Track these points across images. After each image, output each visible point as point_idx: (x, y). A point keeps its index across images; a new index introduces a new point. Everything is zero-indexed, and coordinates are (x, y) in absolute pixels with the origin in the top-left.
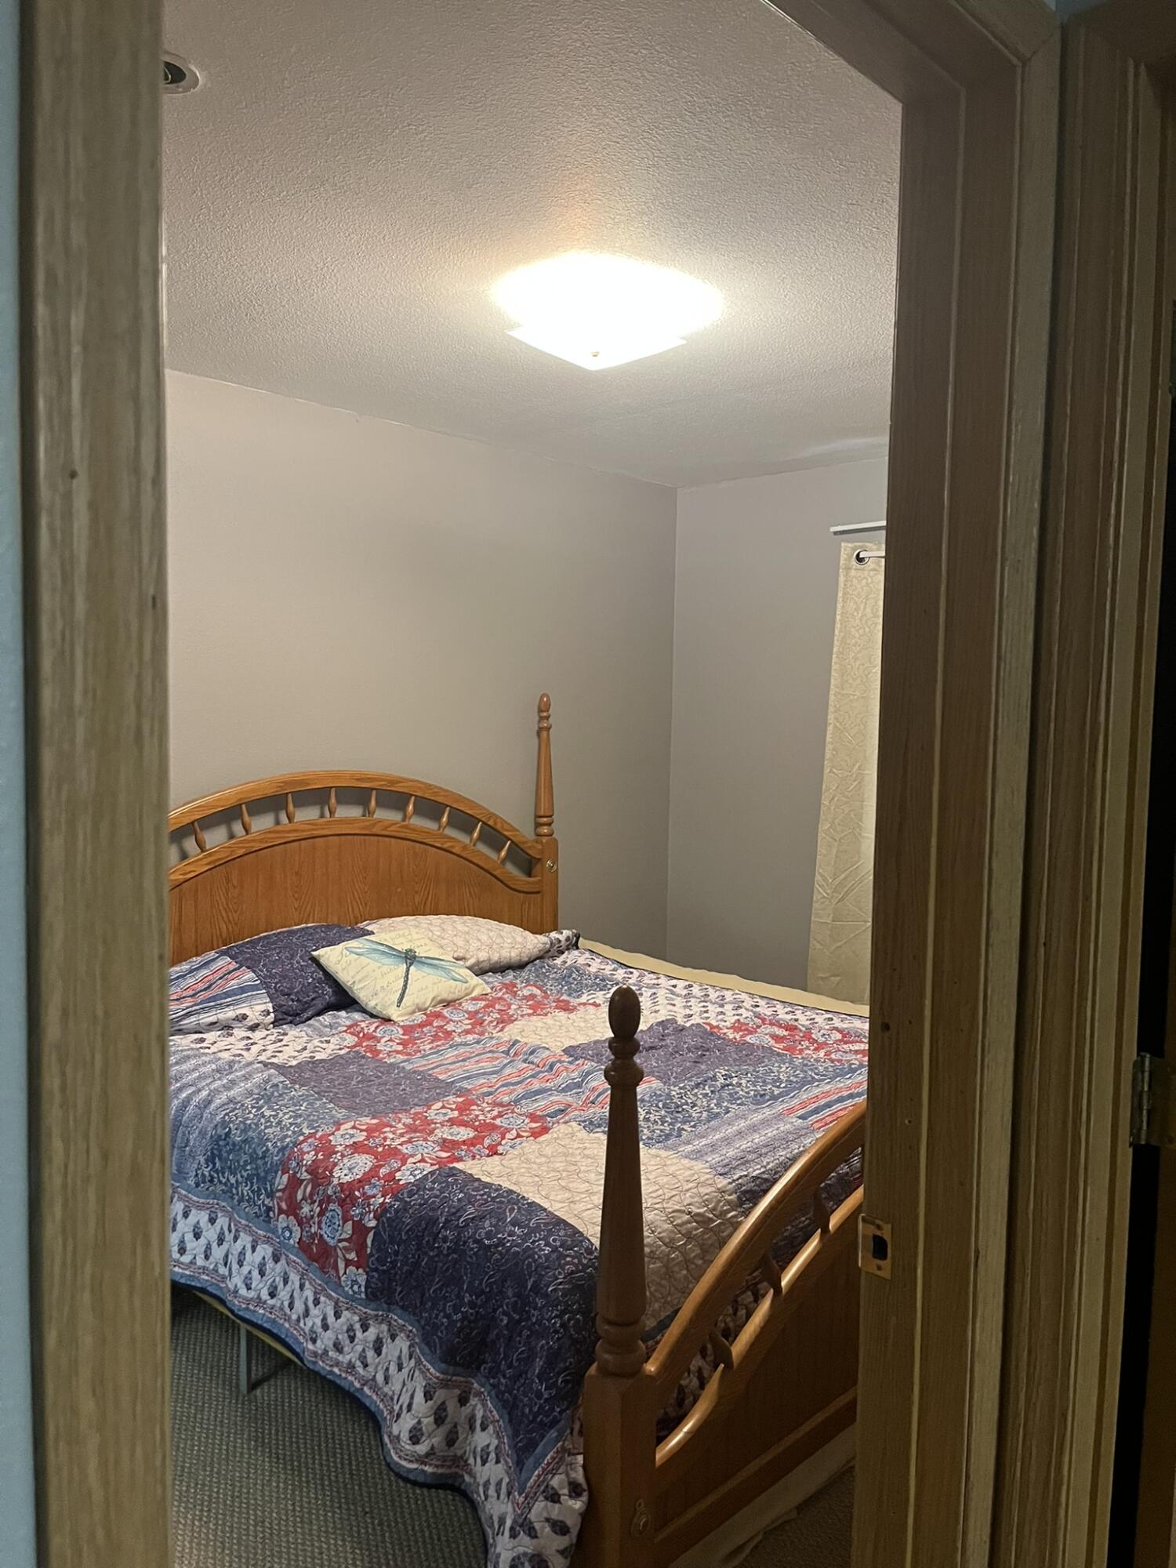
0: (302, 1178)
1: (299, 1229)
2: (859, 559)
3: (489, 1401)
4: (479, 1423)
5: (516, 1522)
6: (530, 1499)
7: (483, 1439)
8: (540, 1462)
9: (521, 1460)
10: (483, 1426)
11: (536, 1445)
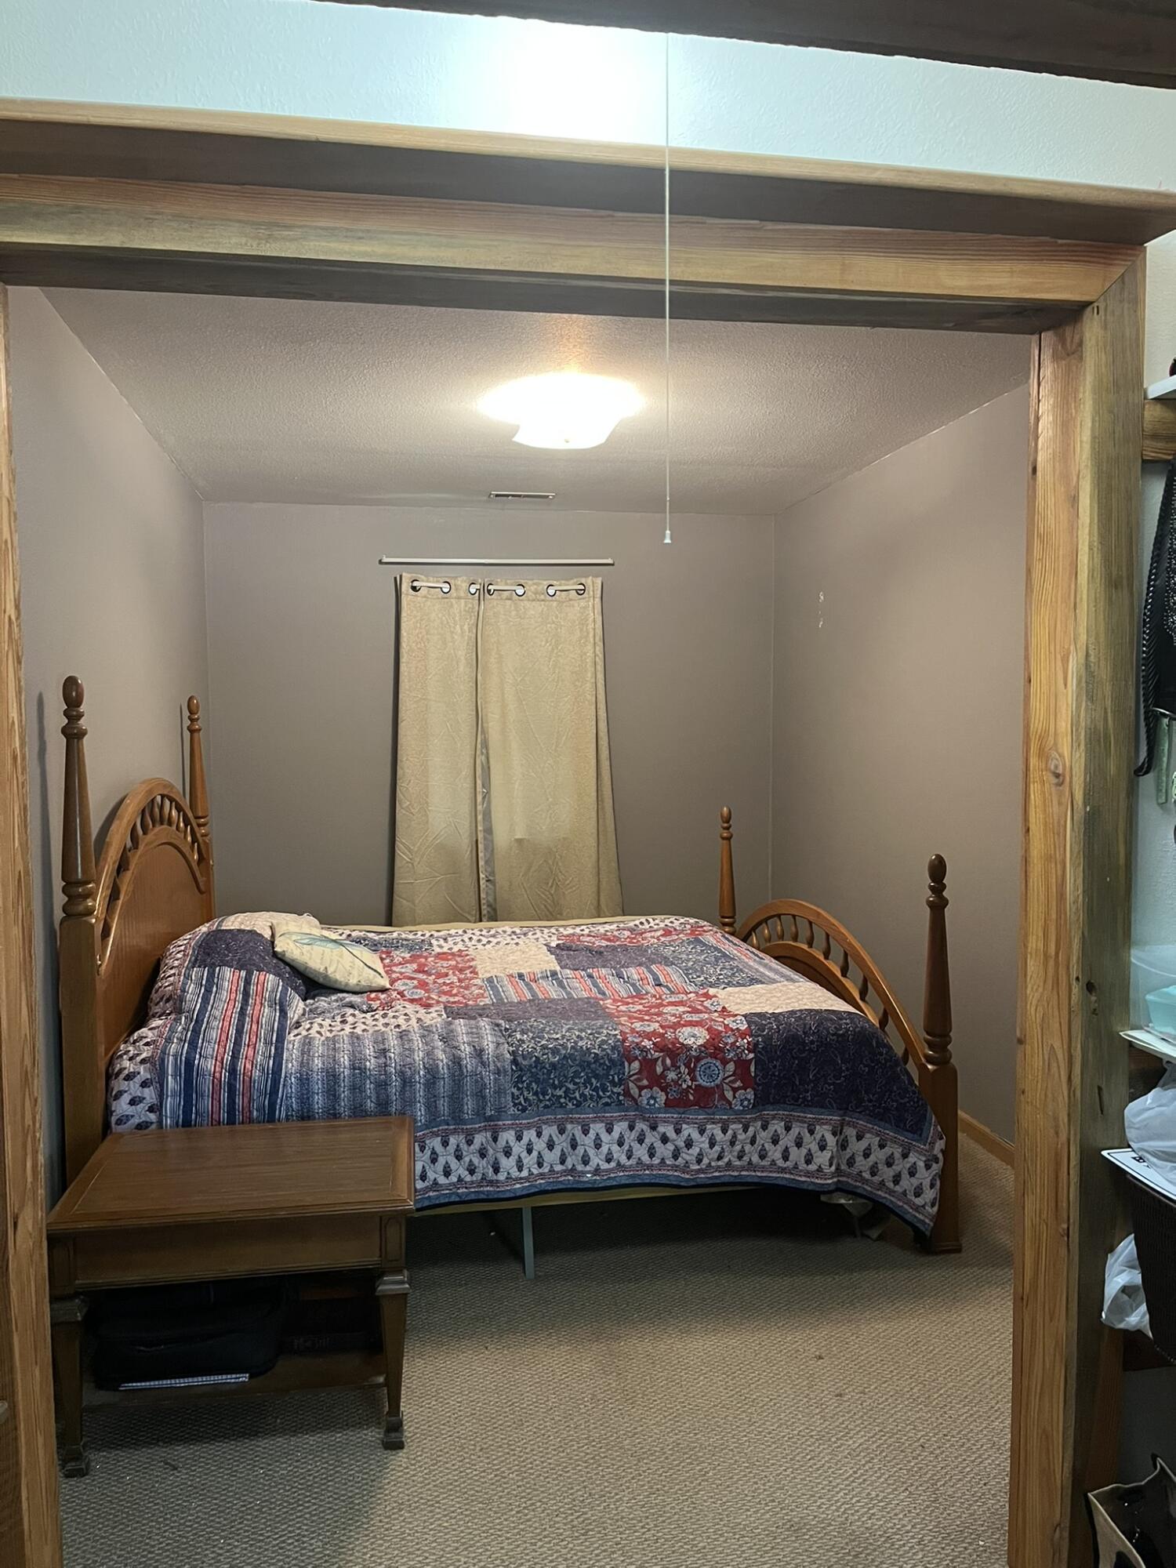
0: (654, 1057)
1: (663, 1093)
2: (414, 588)
3: (861, 1122)
4: (855, 1138)
5: (928, 1160)
6: (932, 1144)
7: (863, 1145)
8: (930, 1124)
9: (917, 1129)
10: (859, 1138)
11: (925, 1116)
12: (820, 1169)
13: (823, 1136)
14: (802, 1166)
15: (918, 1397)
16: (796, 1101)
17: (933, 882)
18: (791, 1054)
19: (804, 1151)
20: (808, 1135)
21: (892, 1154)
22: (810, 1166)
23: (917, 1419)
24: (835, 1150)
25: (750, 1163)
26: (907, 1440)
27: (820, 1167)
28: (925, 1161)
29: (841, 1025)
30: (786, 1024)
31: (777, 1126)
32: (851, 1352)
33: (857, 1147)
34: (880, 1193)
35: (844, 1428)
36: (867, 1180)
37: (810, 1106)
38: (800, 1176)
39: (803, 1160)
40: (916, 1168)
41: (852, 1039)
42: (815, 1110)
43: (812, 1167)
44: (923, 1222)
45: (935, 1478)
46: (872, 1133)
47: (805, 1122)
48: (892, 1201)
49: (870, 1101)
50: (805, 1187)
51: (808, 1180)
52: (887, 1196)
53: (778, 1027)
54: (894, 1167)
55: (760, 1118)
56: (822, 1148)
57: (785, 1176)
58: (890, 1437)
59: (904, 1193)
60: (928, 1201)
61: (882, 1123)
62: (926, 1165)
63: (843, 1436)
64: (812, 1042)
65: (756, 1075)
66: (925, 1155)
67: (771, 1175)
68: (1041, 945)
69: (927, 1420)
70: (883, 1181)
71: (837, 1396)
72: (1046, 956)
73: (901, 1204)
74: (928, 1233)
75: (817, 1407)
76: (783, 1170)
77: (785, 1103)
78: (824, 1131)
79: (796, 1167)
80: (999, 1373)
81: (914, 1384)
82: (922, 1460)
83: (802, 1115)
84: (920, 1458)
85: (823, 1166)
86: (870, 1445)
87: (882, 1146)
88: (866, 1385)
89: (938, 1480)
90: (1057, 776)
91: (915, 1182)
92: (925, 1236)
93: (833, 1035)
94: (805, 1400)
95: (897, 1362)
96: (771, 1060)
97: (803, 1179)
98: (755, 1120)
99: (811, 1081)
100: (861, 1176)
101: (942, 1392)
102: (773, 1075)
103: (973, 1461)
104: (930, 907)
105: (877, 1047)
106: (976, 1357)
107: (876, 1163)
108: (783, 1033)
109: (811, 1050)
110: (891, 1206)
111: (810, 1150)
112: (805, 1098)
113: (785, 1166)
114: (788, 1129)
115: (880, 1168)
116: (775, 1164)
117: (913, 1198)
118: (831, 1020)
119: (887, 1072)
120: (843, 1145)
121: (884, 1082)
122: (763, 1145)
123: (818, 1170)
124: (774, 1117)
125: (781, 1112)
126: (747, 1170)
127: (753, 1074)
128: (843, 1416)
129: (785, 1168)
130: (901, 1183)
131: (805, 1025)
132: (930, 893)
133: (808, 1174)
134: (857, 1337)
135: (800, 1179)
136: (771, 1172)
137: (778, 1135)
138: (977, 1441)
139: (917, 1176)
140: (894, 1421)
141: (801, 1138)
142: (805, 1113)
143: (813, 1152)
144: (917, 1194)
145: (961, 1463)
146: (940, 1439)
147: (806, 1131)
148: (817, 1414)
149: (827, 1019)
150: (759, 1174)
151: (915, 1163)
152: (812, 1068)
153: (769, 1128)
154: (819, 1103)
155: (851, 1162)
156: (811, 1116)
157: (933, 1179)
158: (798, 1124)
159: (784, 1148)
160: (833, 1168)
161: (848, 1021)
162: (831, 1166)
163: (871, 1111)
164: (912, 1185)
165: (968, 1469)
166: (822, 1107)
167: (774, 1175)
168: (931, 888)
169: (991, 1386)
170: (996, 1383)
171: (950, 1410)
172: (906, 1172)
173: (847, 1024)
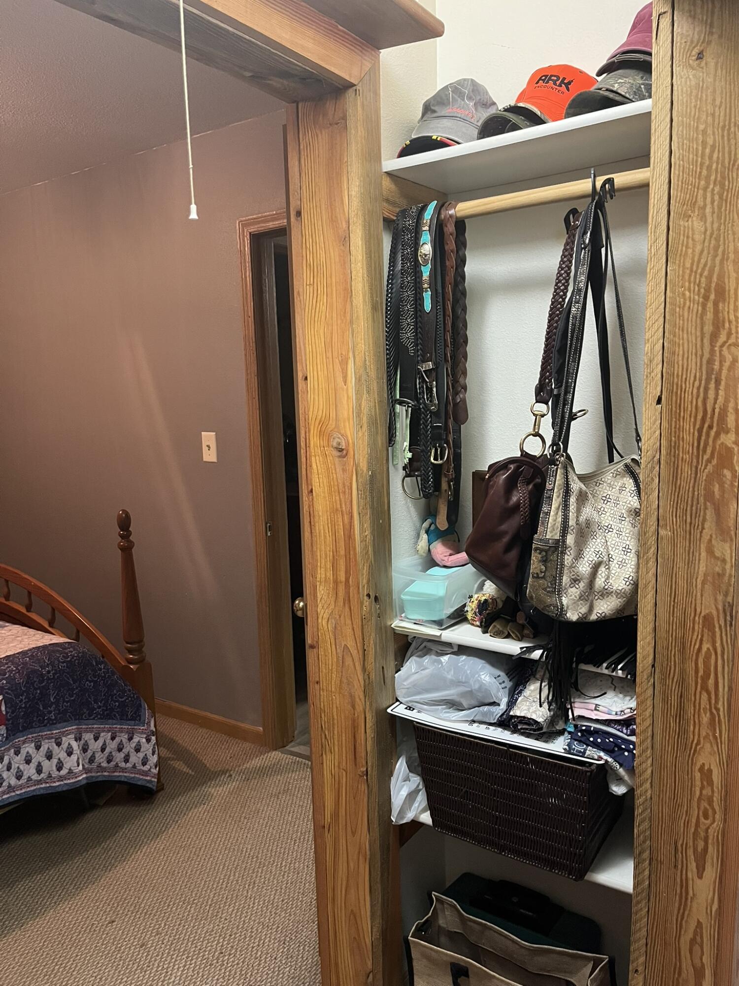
3: (95, 726)
4: (93, 740)
5: (148, 736)
6: (149, 724)
7: (100, 742)
8: (145, 709)
9: (137, 717)
10: (96, 739)
11: (140, 705)
12: (70, 771)
13: (69, 744)
14: (55, 773)
15: (197, 916)
16: (43, 722)
17: (122, 531)
18: (33, 686)
19: (55, 761)
20: (56, 747)
21: (121, 741)
22: (61, 772)
23: (205, 933)
24: (78, 753)
25: (9, 786)
26: (208, 954)
27: (70, 769)
28: (146, 738)
29: (67, 653)
30: (23, 663)
31: (29, 748)
32: (131, 905)
33: (95, 746)
34: (116, 774)
35: (162, 970)
36: (105, 768)
37: (56, 724)
38: (55, 782)
39: (54, 768)
40: (140, 745)
41: (78, 663)
42: (58, 725)
43: (64, 772)
44: (150, 782)
45: (243, 972)
46: (103, 731)
47: (52, 738)
48: (125, 777)
49: (99, 707)
50: (60, 789)
51: (62, 783)
52: (121, 774)
53: (17, 669)
54: (123, 750)
55: (13, 746)
56: (70, 753)
57: (42, 786)
58: (197, 958)
59: (134, 766)
60: (152, 765)
61: (110, 721)
62: (147, 740)
63: (165, 977)
64: (49, 672)
65: (7, 713)
66: (145, 733)
67: (29, 789)
68: (330, 574)
69: (213, 931)
70: (117, 764)
71: (141, 947)
72: (336, 582)
73: (133, 775)
74: (154, 788)
75: (133, 964)
76: (39, 782)
77: (32, 727)
78: (69, 740)
79: (50, 776)
80: (236, 868)
81: (189, 907)
82: (227, 964)
83: (48, 733)
84: (225, 963)
85: (72, 768)
86: (187, 973)
87: (113, 738)
88: (157, 926)
89: (246, 974)
90: (341, 450)
91: (141, 755)
92: (153, 790)
93: (63, 663)
94: (121, 963)
95: (168, 896)
96: (17, 696)
97: (57, 784)
98: (9, 749)
99: (52, 703)
100: (100, 767)
101: (210, 903)
102: (21, 707)
103: (258, 945)
104: (120, 549)
105: (97, 665)
106: (216, 864)
107: (111, 753)
108: (23, 672)
109: (48, 679)
110: (126, 780)
111: (59, 759)
112: (49, 719)
113: (40, 778)
114: (38, 748)
115: (114, 755)
116: (31, 780)
117: (142, 767)
118: (58, 651)
119: (107, 682)
120: (85, 749)
121: (106, 690)
122: (18, 768)
123: (69, 773)
124: (24, 742)
125: (30, 736)
126: (8, 793)
127: (4, 713)
128: (155, 960)
129: (41, 780)
130: (130, 760)
131: (38, 660)
132: (120, 539)
133: (61, 778)
134: (130, 890)
135: (54, 785)
136: (28, 787)
137: (30, 756)
138: (252, 928)
139: (142, 750)
140: (192, 944)
141: (51, 752)
142: (50, 730)
143: (62, 759)
144: (144, 763)
145: (252, 951)
146: (229, 940)
147: (55, 745)
148: (136, 970)
149: (54, 651)
150: (18, 792)
151: (139, 742)
152: (52, 692)
153: (22, 752)
154: (63, 718)
155: (92, 760)
156: (57, 731)
157: (154, 748)
158: (46, 741)
159: (36, 764)
160: (81, 767)
161: (71, 649)
162: (78, 766)
163: (101, 715)
164: (139, 758)
165: (260, 953)
166: (65, 721)
167: (32, 788)
168: (121, 536)
169: (237, 881)
170: (239, 877)
171: (222, 914)
172: (133, 751)
173: (72, 652)
